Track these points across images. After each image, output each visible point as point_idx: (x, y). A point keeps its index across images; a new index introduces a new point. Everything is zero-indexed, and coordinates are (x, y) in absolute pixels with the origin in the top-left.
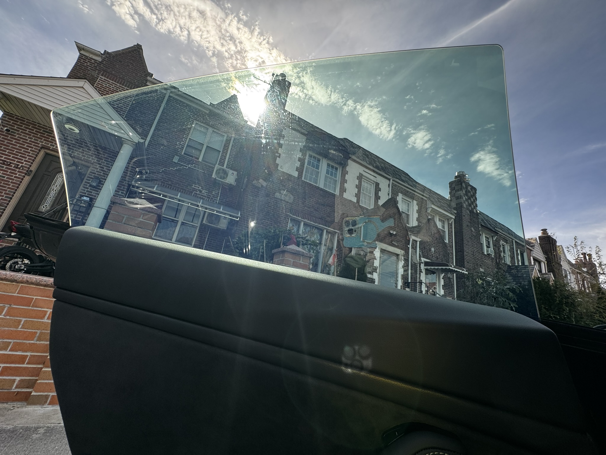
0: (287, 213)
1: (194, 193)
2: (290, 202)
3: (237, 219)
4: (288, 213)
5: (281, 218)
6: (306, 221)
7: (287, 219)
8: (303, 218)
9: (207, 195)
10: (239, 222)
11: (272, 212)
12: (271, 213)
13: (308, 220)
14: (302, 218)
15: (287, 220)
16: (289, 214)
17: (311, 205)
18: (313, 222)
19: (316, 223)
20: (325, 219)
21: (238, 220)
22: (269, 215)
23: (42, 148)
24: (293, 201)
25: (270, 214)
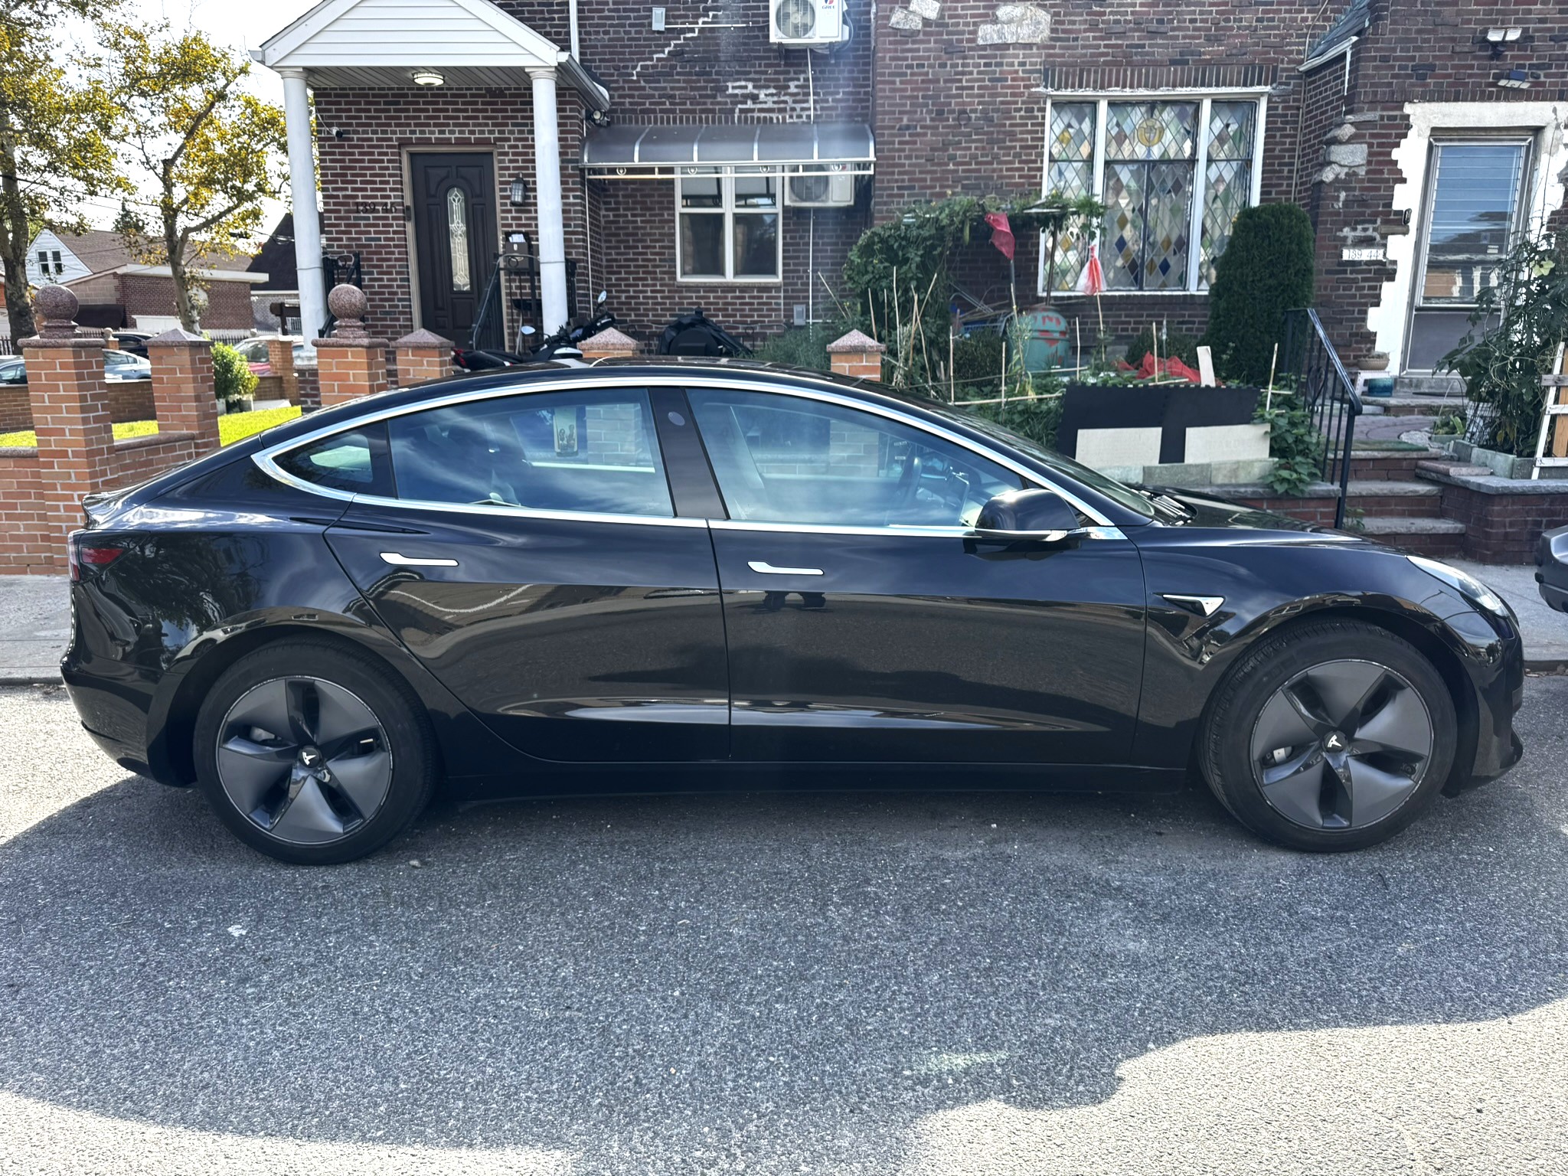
0: (1033, 90)
1: (737, 111)
2: (1038, 40)
3: (868, 169)
4: (1038, 86)
5: (1015, 118)
6: (1116, 92)
7: (1036, 113)
8: (1102, 88)
9: (774, 102)
10: (877, 177)
11: (979, 103)
12: (974, 111)
13: (1124, 87)
14: (1095, 89)
15: (1036, 118)
16: (1041, 89)
17: (1129, 18)
18: (1146, 86)
19: (1161, 85)
20: (1200, 54)
21: (871, 172)
22: (970, 119)
23: (400, 146)
24: (1053, 31)
25: (973, 115)
